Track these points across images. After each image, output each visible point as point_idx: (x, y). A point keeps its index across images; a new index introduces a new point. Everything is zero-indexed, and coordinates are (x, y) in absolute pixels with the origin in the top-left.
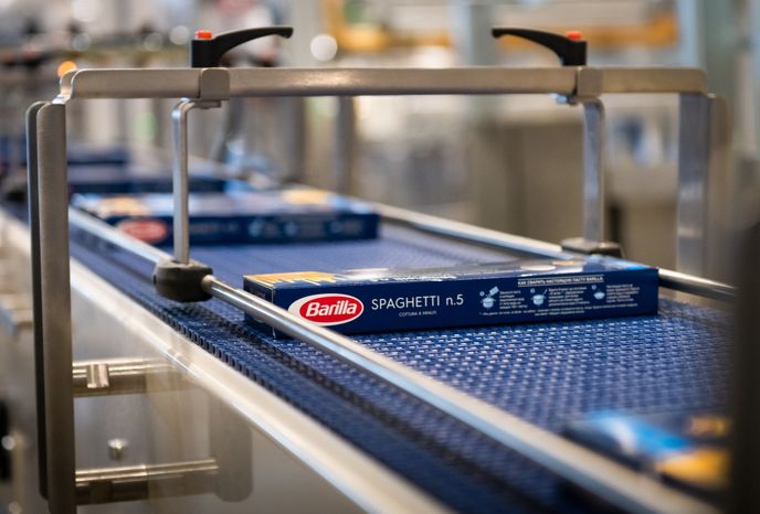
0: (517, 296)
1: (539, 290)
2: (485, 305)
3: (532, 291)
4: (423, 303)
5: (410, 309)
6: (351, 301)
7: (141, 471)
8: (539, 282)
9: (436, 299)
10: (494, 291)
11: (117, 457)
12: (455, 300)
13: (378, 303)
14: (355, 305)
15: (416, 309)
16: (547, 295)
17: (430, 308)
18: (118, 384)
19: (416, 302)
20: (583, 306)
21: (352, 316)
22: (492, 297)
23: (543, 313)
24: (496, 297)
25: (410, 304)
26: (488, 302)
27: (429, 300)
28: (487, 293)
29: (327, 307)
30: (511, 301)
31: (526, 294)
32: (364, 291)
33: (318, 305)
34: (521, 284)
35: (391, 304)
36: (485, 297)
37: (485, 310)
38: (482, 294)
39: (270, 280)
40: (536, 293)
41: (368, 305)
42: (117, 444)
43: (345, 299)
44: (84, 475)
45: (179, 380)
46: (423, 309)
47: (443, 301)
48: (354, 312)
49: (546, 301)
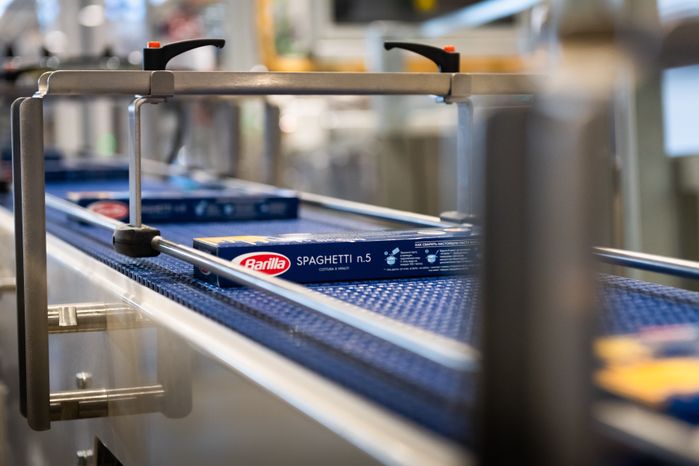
0: (414, 255)
1: (433, 251)
2: (388, 262)
3: (427, 251)
4: (338, 261)
5: (328, 265)
6: (281, 258)
7: (102, 393)
8: (432, 244)
9: (349, 258)
10: (396, 251)
11: (83, 385)
12: (364, 258)
13: (302, 260)
14: (284, 262)
15: (333, 265)
16: (439, 255)
17: (344, 264)
18: (83, 323)
19: (333, 259)
20: (468, 264)
21: (281, 270)
22: (395, 256)
23: (435, 269)
24: (397, 256)
25: (328, 262)
26: (391, 260)
27: (344, 258)
28: (390, 252)
29: (261, 262)
30: (409, 259)
31: (422, 254)
32: (291, 250)
33: (254, 261)
34: (418, 245)
35: (312, 261)
36: (388, 256)
37: (389, 267)
38: (386, 253)
39: (214, 242)
40: (429, 254)
41: (294, 262)
42: (83, 376)
43: (275, 257)
44: (57, 396)
45: (133, 320)
46: (339, 265)
47: (354, 259)
48: (283, 267)
49: (438, 260)
